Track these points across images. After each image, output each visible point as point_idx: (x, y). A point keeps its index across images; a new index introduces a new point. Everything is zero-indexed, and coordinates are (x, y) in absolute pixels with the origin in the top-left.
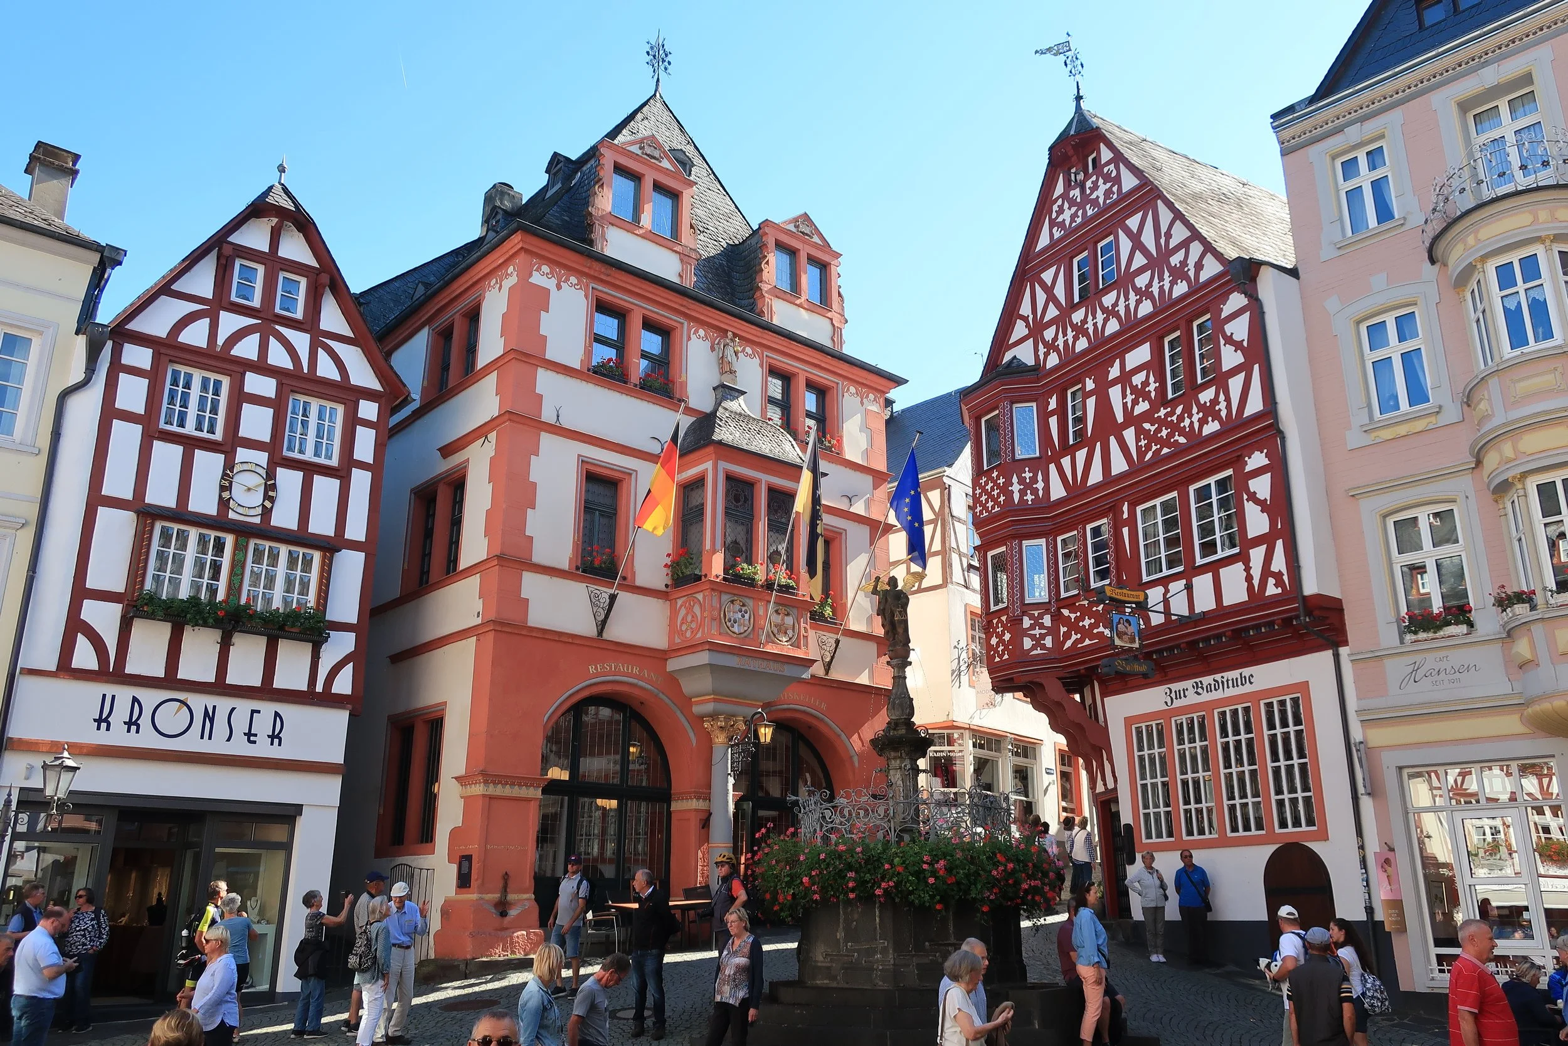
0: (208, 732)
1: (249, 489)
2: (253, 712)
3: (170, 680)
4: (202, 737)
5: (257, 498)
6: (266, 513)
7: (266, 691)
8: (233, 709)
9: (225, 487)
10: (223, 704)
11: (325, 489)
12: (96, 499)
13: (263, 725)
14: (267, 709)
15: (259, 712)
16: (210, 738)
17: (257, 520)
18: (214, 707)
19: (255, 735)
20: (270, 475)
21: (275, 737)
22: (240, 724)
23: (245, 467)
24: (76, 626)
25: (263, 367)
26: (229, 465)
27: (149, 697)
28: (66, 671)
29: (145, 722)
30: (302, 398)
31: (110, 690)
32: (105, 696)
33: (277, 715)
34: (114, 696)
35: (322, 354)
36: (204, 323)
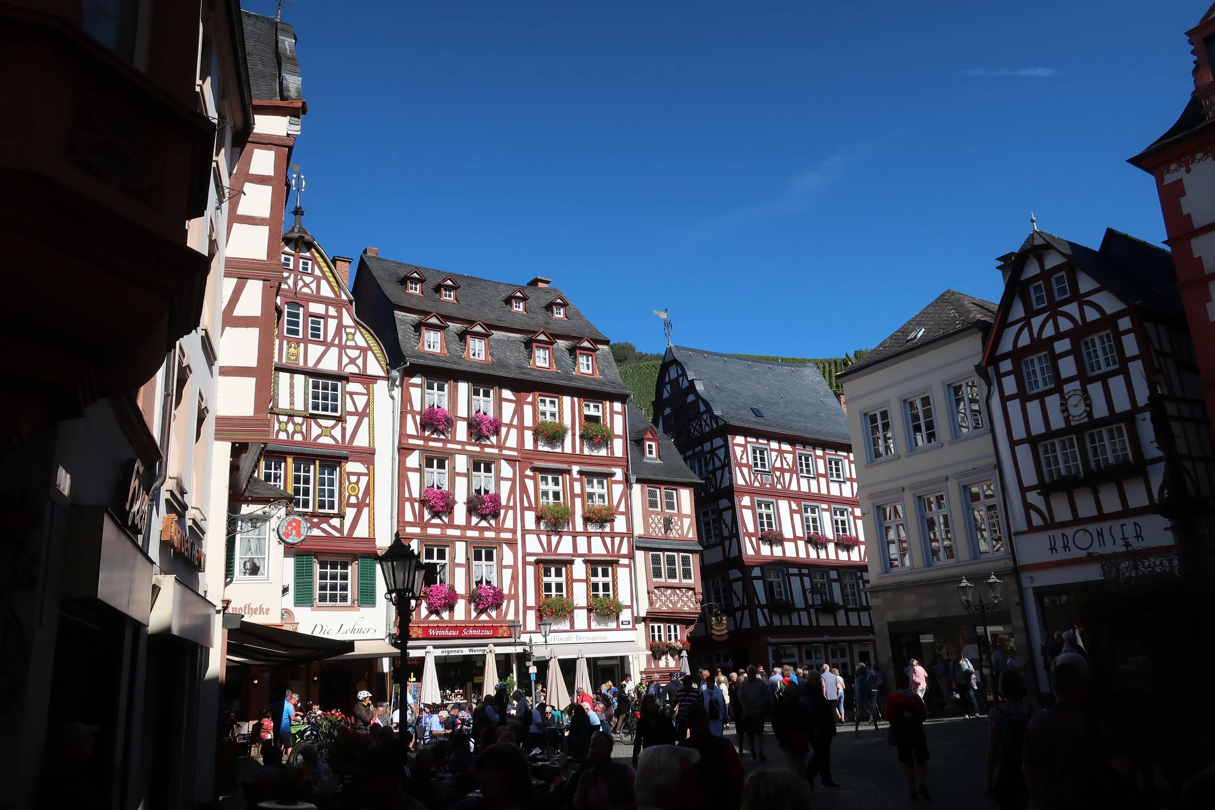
0: (1102, 543)
1: (1076, 406)
2: (1122, 526)
3: (1077, 521)
4: (1100, 546)
5: (1082, 408)
6: (1090, 414)
7: (1126, 512)
8: (1111, 527)
9: (1065, 409)
10: (1105, 526)
11: (1117, 384)
12: (1013, 444)
13: (1130, 532)
14: (1129, 522)
15: (1125, 525)
16: (1104, 545)
17: (1086, 420)
18: (1101, 528)
19: (1128, 538)
20: (1084, 391)
21: (1138, 537)
22: (1118, 535)
23: (1070, 394)
24: (1028, 507)
25: (1059, 336)
26: (1063, 398)
27: (1069, 532)
28: (1032, 529)
29: (1071, 544)
30: (1088, 339)
31: (1051, 533)
32: (1050, 536)
33: (1135, 524)
34: (1053, 536)
35: (1087, 308)
36: (1026, 331)
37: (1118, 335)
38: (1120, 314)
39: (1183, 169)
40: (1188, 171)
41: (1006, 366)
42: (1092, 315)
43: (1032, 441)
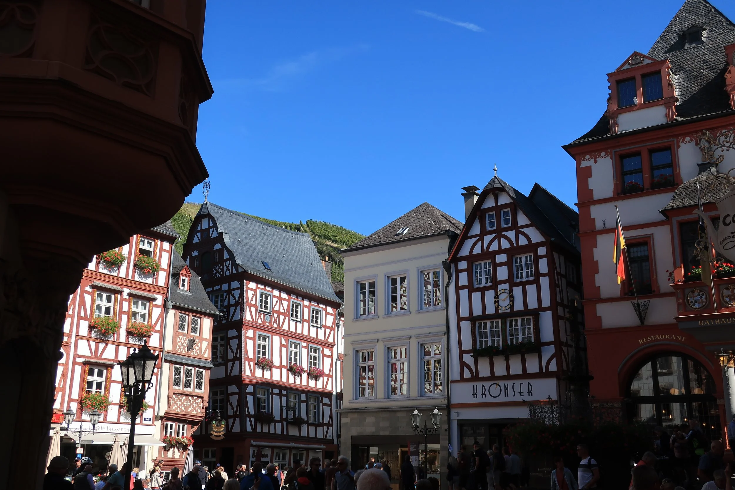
0: (507, 394)
1: (504, 300)
2: (521, 384)
3: (493, 377)
4: (505, 396)
5: (507, 302)
6: (512, 307)
7: (525, 375)
8: (514, 384)
9: (497, 302)
10: (510, 383)
11: (531, 289)
12: (460, 320)
13: (525, 388)
14: (525, 382)
15: (522, 384)
16: (508, 396)
17: (509, 310)
18: (507, 384)
19: (523, 393)
20: (511, 291)
21: (530, 392)
22: (517, 390)
23: (502, 292)
24: (463, 364)
25: (500, 251)
26: (496, 293)
27: (487, 384)
28: (463, 380)
29: (487, 393)
30: (518, 256)
31: (475, 384)
32: (474, 386)
33: (529, 384)
34: (477, 386)
35: (520, 236)
36: (479, 244)
37: (537, 257)
38: (540, 244)
39: (593, 160)
40: (596, 162)
41: (463, 265)
42: (523, 241)
43: (473, 319)
